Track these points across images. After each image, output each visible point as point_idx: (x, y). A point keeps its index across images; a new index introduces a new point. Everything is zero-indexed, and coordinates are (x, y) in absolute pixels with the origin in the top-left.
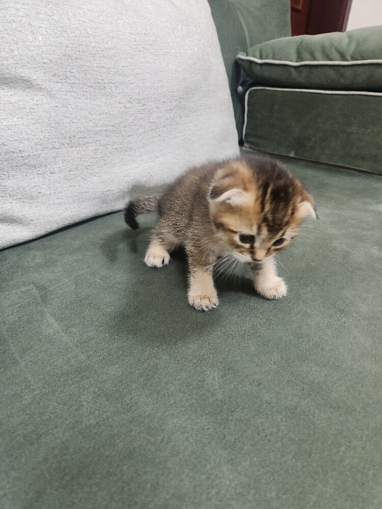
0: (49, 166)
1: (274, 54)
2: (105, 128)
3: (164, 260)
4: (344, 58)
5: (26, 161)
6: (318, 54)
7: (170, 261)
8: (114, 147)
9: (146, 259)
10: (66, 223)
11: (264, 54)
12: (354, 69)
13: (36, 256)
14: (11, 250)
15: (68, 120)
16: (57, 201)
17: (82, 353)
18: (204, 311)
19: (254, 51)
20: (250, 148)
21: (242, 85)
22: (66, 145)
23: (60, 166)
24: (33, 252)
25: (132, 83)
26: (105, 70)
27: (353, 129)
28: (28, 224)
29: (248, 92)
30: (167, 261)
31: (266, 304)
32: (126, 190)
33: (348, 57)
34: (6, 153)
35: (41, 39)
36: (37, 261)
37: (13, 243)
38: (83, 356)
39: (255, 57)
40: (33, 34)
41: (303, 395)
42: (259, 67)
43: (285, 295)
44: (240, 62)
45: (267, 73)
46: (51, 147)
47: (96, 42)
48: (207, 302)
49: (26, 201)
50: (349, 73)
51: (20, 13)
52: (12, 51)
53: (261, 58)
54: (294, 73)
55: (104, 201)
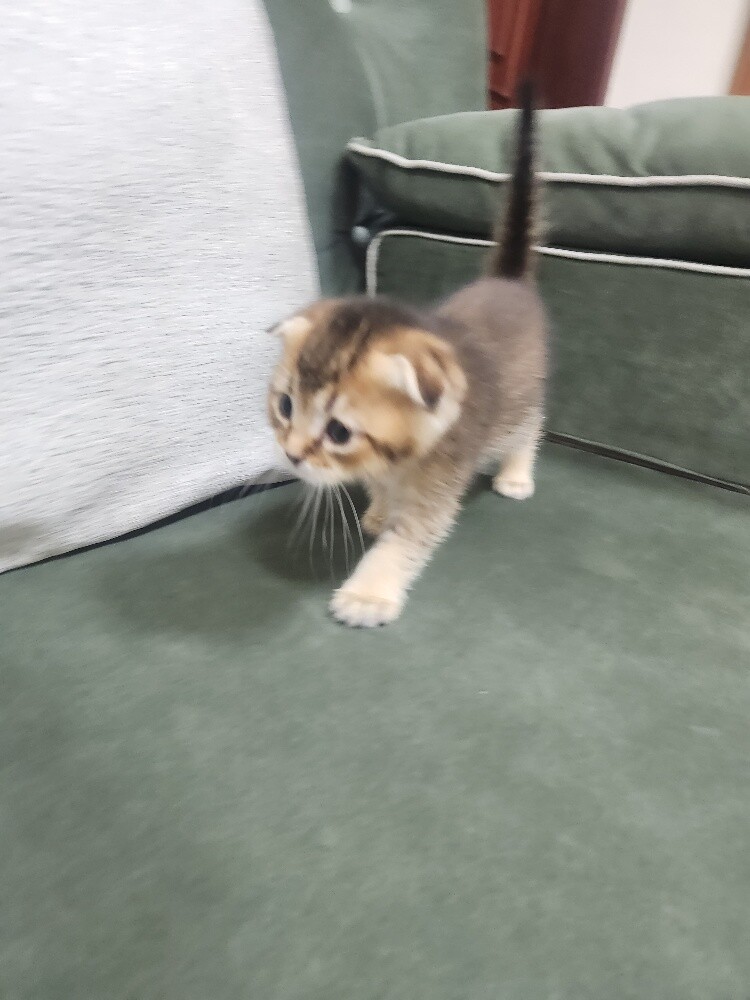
1: (443, 148)
4: (625, 168)
11: (417, 147)
12: (653, 196)
19: (393, 138)
21: (366, 222)
27: (647, 358)
29: (375, 243)
33: (637, 166)
39: (393, 150)
42: (402, 177)
44: (356, 161)
50: (637, 206)
53: (410, 155)
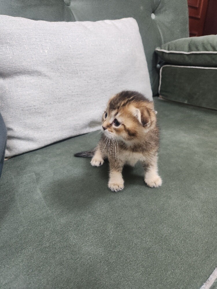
0: (48, 113)
1: (176, 48)
2: (77, 93)
3: (101, 163)
5: (37, 111)
6: (200, 47)
7: (104, 163)
8: (82, 102)
9: (91, 162)
10: (55, 141)
11: (170, 48)
13: (38, 157)
14: (27, 154)
15: (58, 90)
16: (51, 130)
17: (50, 210)
18: (115, 192)
19: (165, 47)
20: (163, 98)
21: (159, 64)
22: (57, 102)
23: (53, 112)
24: (37, 155)
25: (92, 70)
26: (78, 65)
28: (36, 141)
29: (162, 68)
30: (102, 163)
31: (149, 191)
32: (87, 124)
34: (27, 107)
35: (46, 52)
36: (38, 160)
37: (28, 150)
38: (50, 212)
39: (165, 49)
40: (43, 50)
41: (155, 242)
42: (167, 55)
43: (160, 185)
45: (172, 58)
46: (49, 103)
47: (73, 51)
48: (117, 187)
49: (36, 130)
51: (37, 40)
52: (32, 58)
53: (169, 50)
54: (187, 58)
55: (75, 130)
